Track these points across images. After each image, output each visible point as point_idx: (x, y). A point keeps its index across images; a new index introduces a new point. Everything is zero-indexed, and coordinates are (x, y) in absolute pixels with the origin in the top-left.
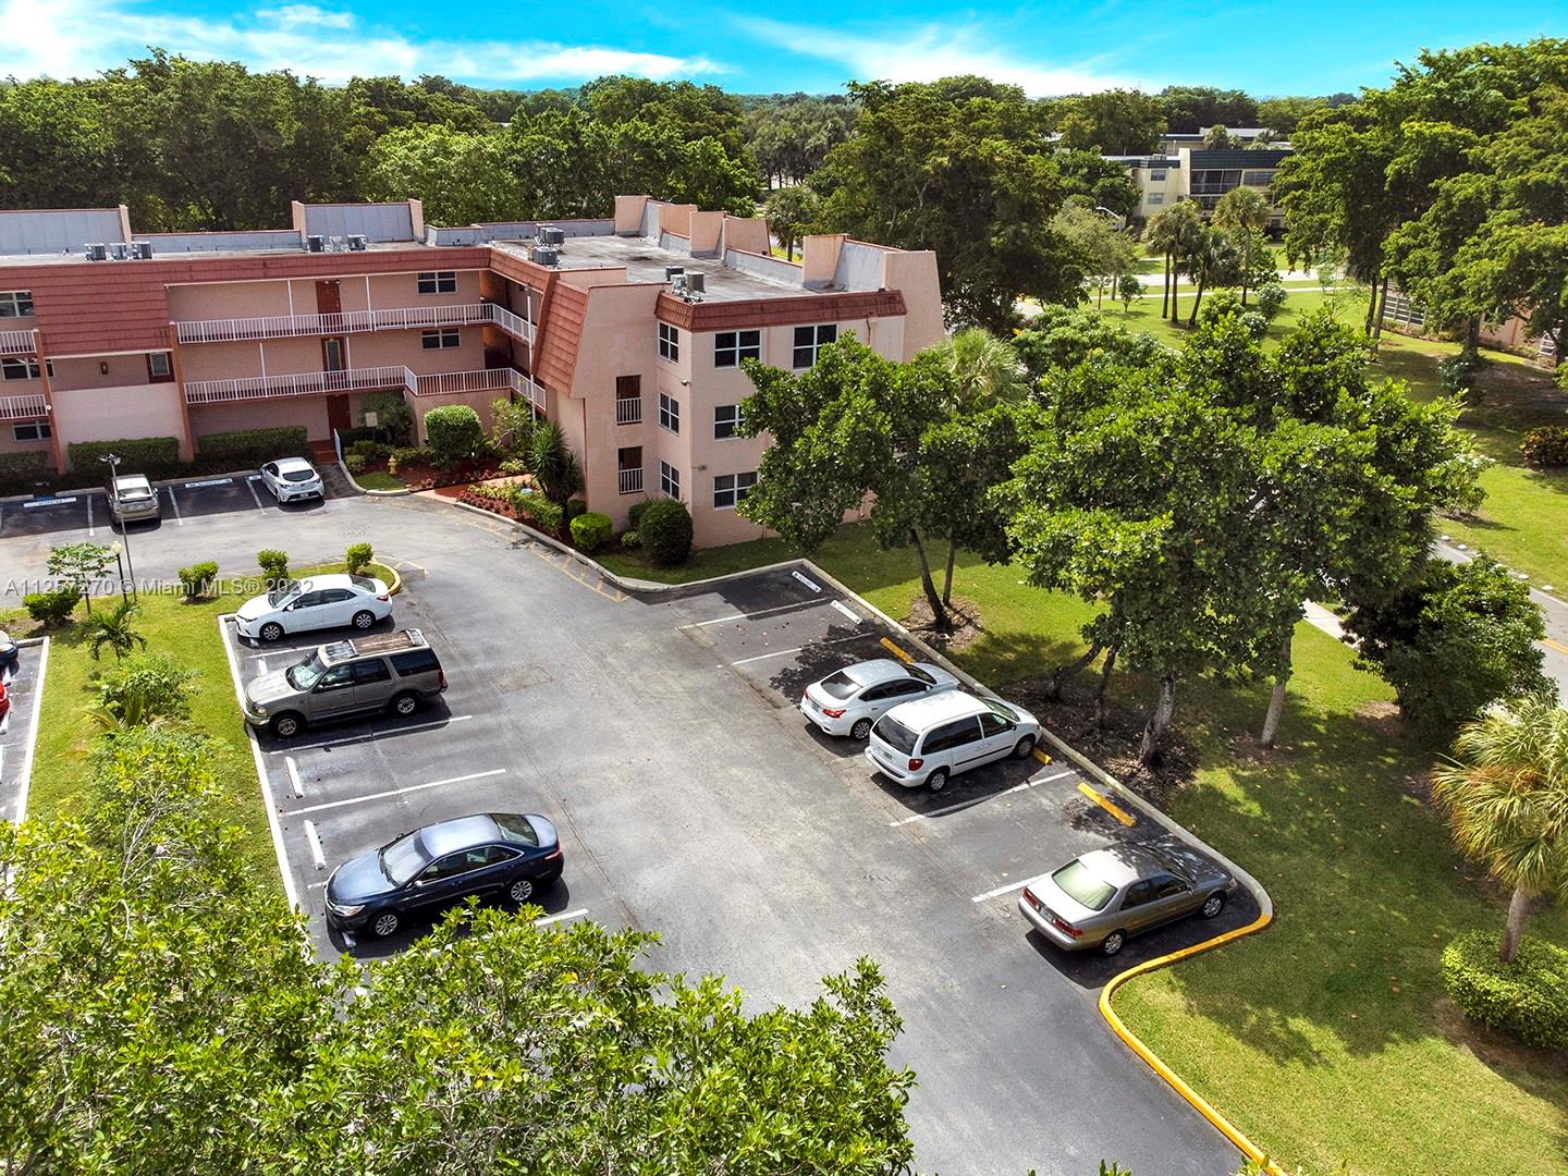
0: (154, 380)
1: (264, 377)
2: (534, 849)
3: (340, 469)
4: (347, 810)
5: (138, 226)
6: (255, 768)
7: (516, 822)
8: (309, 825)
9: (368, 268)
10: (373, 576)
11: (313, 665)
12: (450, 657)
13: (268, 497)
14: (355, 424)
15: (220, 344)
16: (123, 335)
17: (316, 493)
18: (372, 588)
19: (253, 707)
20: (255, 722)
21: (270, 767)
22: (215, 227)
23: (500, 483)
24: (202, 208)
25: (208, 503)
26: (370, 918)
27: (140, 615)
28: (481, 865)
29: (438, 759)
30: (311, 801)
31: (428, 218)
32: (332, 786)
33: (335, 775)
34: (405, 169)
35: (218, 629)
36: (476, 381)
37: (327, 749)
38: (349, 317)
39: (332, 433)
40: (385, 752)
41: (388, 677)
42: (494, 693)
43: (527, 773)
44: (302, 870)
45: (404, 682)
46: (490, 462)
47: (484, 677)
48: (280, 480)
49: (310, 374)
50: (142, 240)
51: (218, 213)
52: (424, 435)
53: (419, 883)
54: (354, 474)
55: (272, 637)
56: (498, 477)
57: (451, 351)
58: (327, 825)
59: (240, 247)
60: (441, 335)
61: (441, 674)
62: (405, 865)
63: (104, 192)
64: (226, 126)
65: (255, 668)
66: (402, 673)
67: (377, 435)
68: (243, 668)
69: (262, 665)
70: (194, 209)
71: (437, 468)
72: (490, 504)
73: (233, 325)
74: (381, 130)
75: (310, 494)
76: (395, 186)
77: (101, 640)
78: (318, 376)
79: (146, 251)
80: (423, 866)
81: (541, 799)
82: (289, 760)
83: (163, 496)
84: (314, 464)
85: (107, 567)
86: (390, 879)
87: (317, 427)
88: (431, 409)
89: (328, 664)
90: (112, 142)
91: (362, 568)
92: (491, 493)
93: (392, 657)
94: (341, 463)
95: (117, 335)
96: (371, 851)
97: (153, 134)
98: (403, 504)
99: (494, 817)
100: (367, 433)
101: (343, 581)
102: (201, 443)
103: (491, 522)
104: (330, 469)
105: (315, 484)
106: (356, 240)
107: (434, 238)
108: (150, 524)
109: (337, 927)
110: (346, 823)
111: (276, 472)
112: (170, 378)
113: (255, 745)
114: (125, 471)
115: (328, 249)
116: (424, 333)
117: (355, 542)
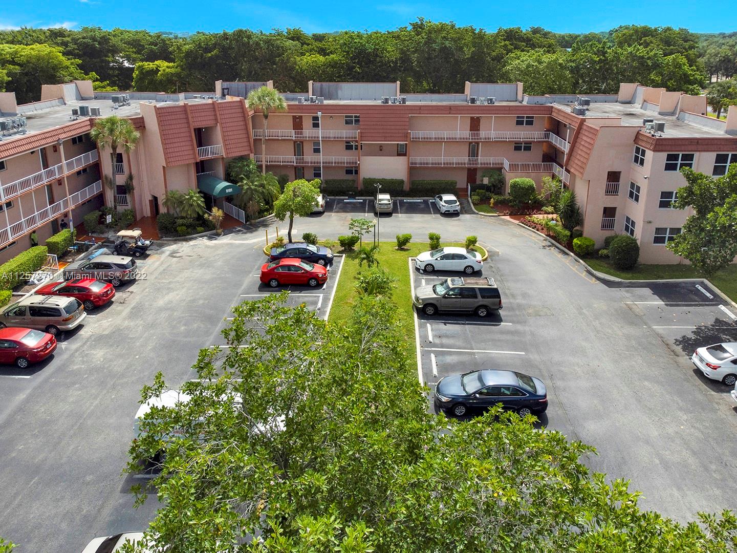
0: (399, 155)
1: (443, 157)
2: (534, 394)
3: (468, 201)
4: (450, 353)
5: (403, 90)
6: (414, 326)
7: (528, 379)
8: (433, 356)
9: (494, 112)
10: (476, 251)
11: (445, 285)
12: (505, 294)
13: (436, 209)
14: (478, 182)
15: (427, 141)
16: (390, 135)
17: (457, 211)
18: (475, 256)
19: (417, 299)
20: (417, 306)
21: (420, 326)
22: (432, 91)
23: (541, 216)
24: (428, 84)
25: (412, 209)
26: (453, 406)
27: (379, 252)
28: (507, 395)
29: (493, 340)
30: (435, 345)
31: (525, 91)
32: (445, 341)
33: (447, 336)
34: (519, 69)
35: (408, 263)
36: (536, 167)
37: (445, 324)
38: (483, 134)
39: (467, 185)
40: (470, 331)
41: (476, 297)
42: (524, 315)
43: (535, 357)
44: (427, 374)
45: (483, 301)
46: (537, 206)
47: (520, 306)
48: (442, 203)
49: (461, 158)
50: (404, 96)
51: (434, 86)
52: (508, 190)
53: (477, 395)
54: (474, 204)
55: (429, 270)
56: (540, 214)
57: (527, 152)
58: (440, 358)
59: (441, 101)
60: (523, 145)
61: (500, 301)
62: (472, 386)
63: (392, 76)
64: (444, 49)
65: (421, 283)
66: (483, 297)
67: (488, 188)
68: (415, 281)
69: (423, 281)
70: (425, 84)
71: (512, 206)
72: (535, 226)
73: (433, 134)
74: (510, 51)
75: (454, 211)
76: (512, 77)
77: (364, 259)
78: (466, 159)
79: (404, 100)
80: (481, 388)
81: (540, 372)
82: (428, 325)
83: (395, 204)
84: (457, 198)
85: (370, 229)
86: (464, 390)
87: (461, 181)
88: (513, 179)
89: (451, 286)
90: (398, 56)
91: (471, 247)
92: (536, 221)
93: (480, 289)
94: (469, 199)
95: (387, 135)
96: (458, 375)
97: (414, 52)
98: (494, 221)
99: (517, 374)
100: (482, 187)
101: (463, 251)
102: (412, 183)
103: (534, 234)
104: (464, 201)
105: (457, 206)
106: (491, 100)
107: (526, 100)
108: (388, 214)
109: (439, 405)
110: (449, 359)
111: (441, 199)
112: (405, 155)
113: (416, 315)
114: (383, 191)
115: (478, 103)
116: (515, 143)
117: (470, 235)
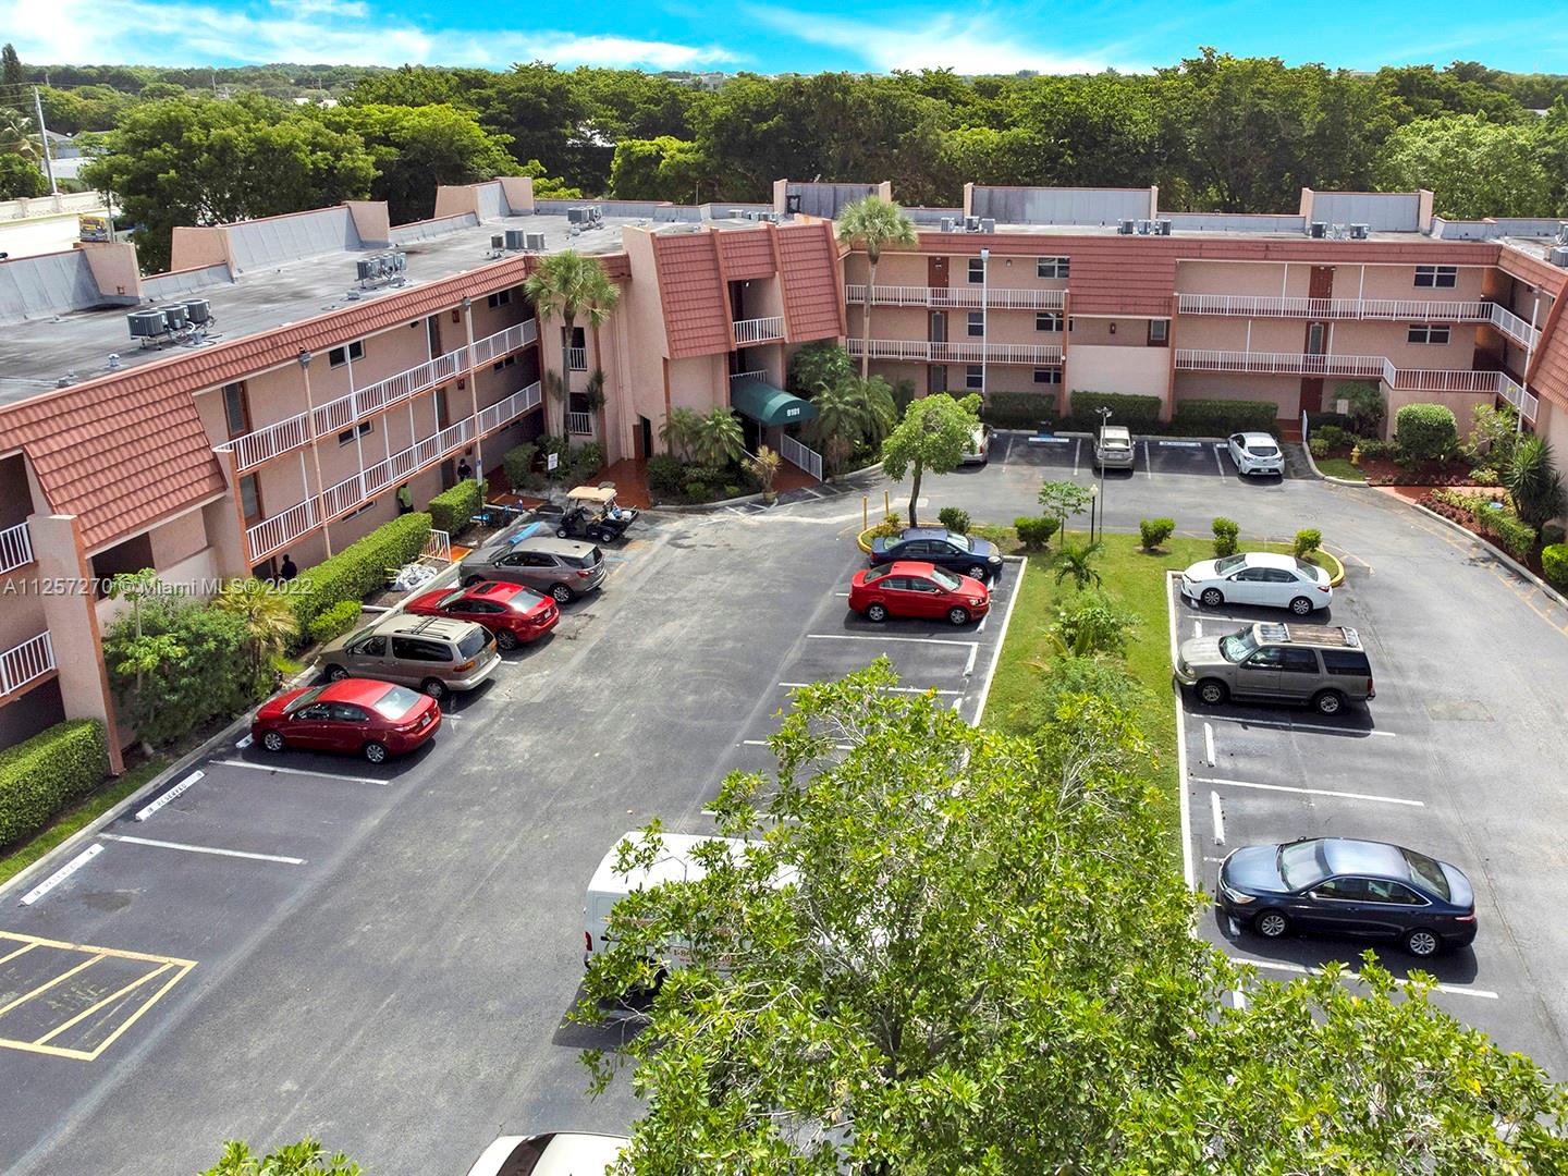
0: (1151, 343)
1: (1248, 352)
2: (1444, 902)
3: (1302, 450)
4: (1254, 793)
5: (1165, 205)
6: (1175, 725)
7: (1431, 867)
8: (1215, 797)
9: (1364, 257)
10: (1318, 564)
11: (1246, 640)
12: (1382, 666)
13: (1231, 466)
14: (1325, 408)
15: (1214, 317)
16: (1133, 301)
17: (1276, 470)
18: (1315, 576)
19: (1184, 667)
20: (1183, 681)
21: (1189, 728)
22: (1228, 209)
23: (1466, 491)
24: (1220, 191)
25: (1177, 462)
26: (1260, 912)
27: (1101, 557)
28: (1381, 898)
29: (1351, 769)
30: (1220, 774)
31: (1437, 210)
32: (1243, 764)
33: (1248, 755)
34: (1422, 159)
35: (1165, 583)
36: (1458, 380)
37: (1245, 725)
38: (1338, 303)
39: (1301, 414)
40: (1301, 746)
41: (1316, 670)
42: (1423, 716)
43: (1446, 814)
44: (1202, 838)
45: (1331, 680)
46: (1459, 468)
47: (1415, 697)
48: (1245, 452)
49: (1289, 354)
50: (1166, 218)
51: (1233, 198)
52: (1393, 428)
53: (1313, 895)
54: (1316, 457)
55: (1212, 603)
56: (1465, 485)
57: (1438, 348)
58: (1232, 802)
59: (1248, 229)
60: (1429, 330)
61: (1370, 681)
62: (1302, 873)
63: (1141, 175)
64: (1256, 118)
65: (1192, 629)
66: (1331, 670)
67: (1345, 423)
68: (1180, 625)
69: (1198, 627)
70: (1212, 191)
71: (1401, 466)
72: (1453, 513)
73: (1228, 301)
74: (1403, 120)
75: (1270, 470)
76: (1407, 176)
77: (1067, 570)
78: (1298, 357)
79: (1166, 228)
80: (1321, 878)
81: (1459, 849)
82: (1207, 725)
83: (1139, 450)
84: (1279, 442)
85: (1083, 506)
86: (1284, 880)
87: (1288, 405)
88: (1403, 404)
89: (1260, 643)
90: (1156, 131)
91: (1308, 553)
92: (1455, 501)
93: (1324, 652)
94: (1305, 444)
95: (1128, 300)
96: (1270, 844)
97: (1192, 124)
98: (1359, 496)
99: (1404, 852)
100: (1335, 419)
101: (1287, 563)
102: (1180, 406)
103: (1450, 532)
104: (1294, 450)
105: (1276, 462)
106: (1359, 229)
107: (1440, 231)
108: (1123, 472)
109: (1226, 911)
110: (1251, 806)
111: (1242, 444)
112: (1164, 344)
113: (1179, 703)
114: (1112, 423)
115: (1329, 236)
116: (1412, 326)
117: (1305, 527)
